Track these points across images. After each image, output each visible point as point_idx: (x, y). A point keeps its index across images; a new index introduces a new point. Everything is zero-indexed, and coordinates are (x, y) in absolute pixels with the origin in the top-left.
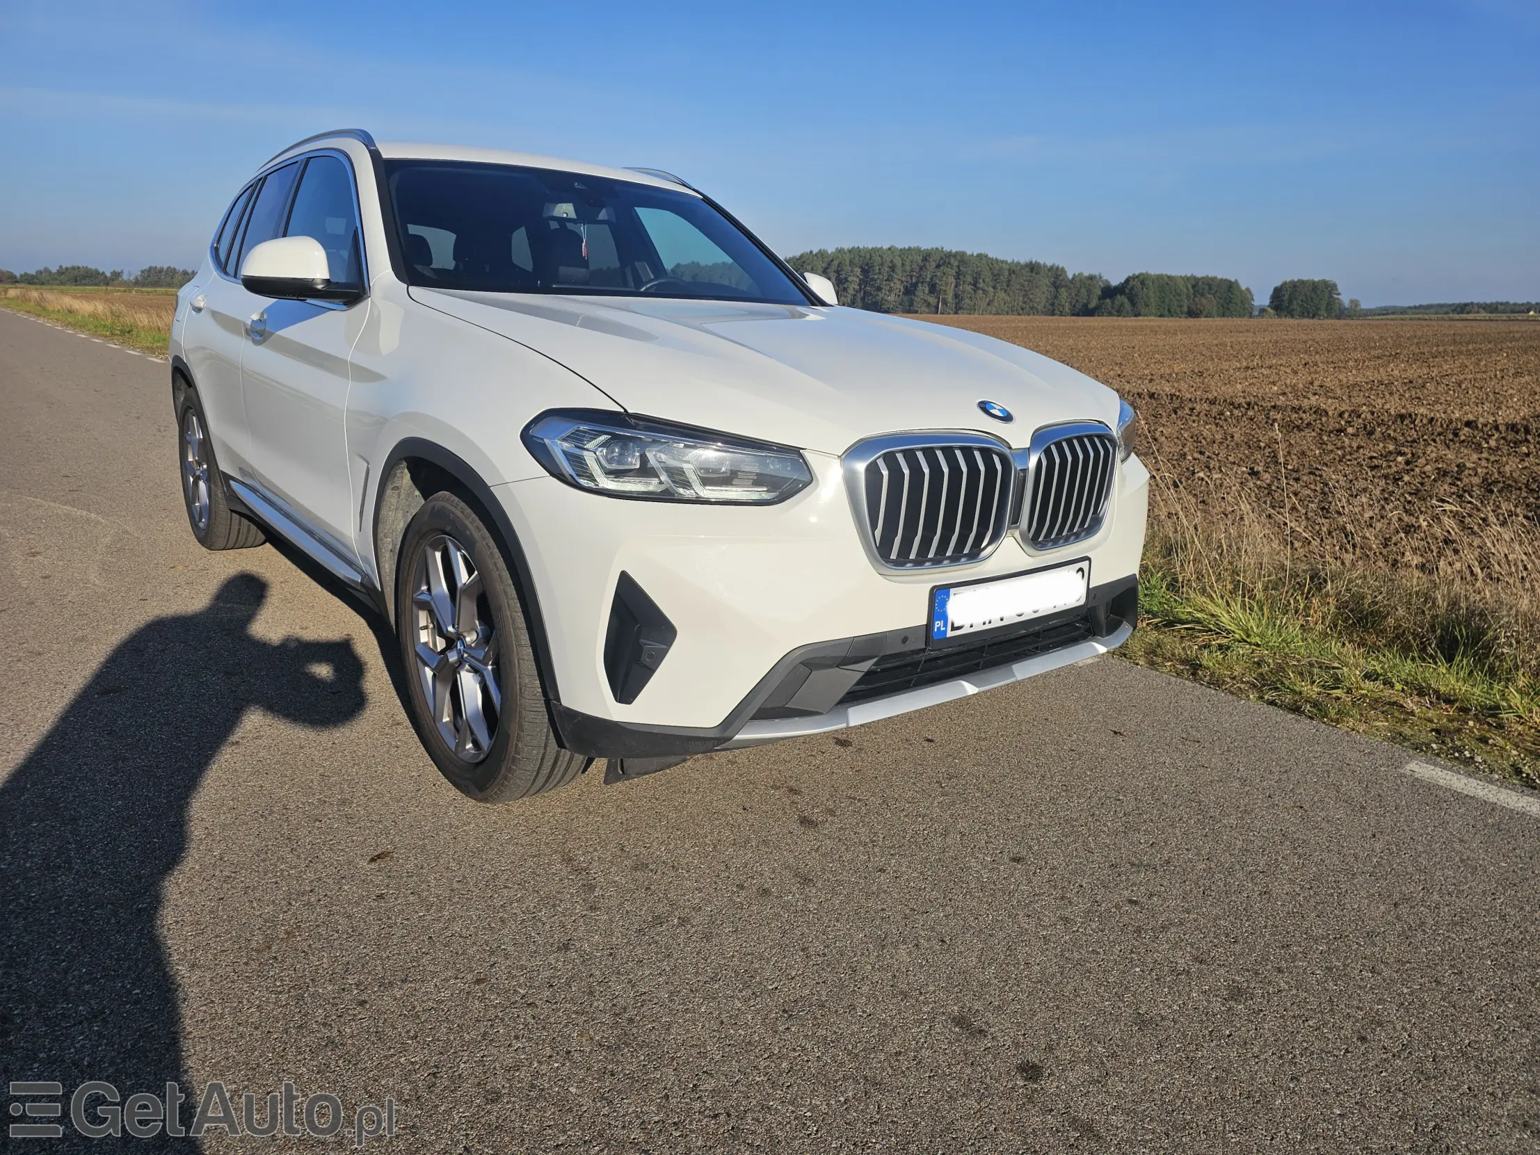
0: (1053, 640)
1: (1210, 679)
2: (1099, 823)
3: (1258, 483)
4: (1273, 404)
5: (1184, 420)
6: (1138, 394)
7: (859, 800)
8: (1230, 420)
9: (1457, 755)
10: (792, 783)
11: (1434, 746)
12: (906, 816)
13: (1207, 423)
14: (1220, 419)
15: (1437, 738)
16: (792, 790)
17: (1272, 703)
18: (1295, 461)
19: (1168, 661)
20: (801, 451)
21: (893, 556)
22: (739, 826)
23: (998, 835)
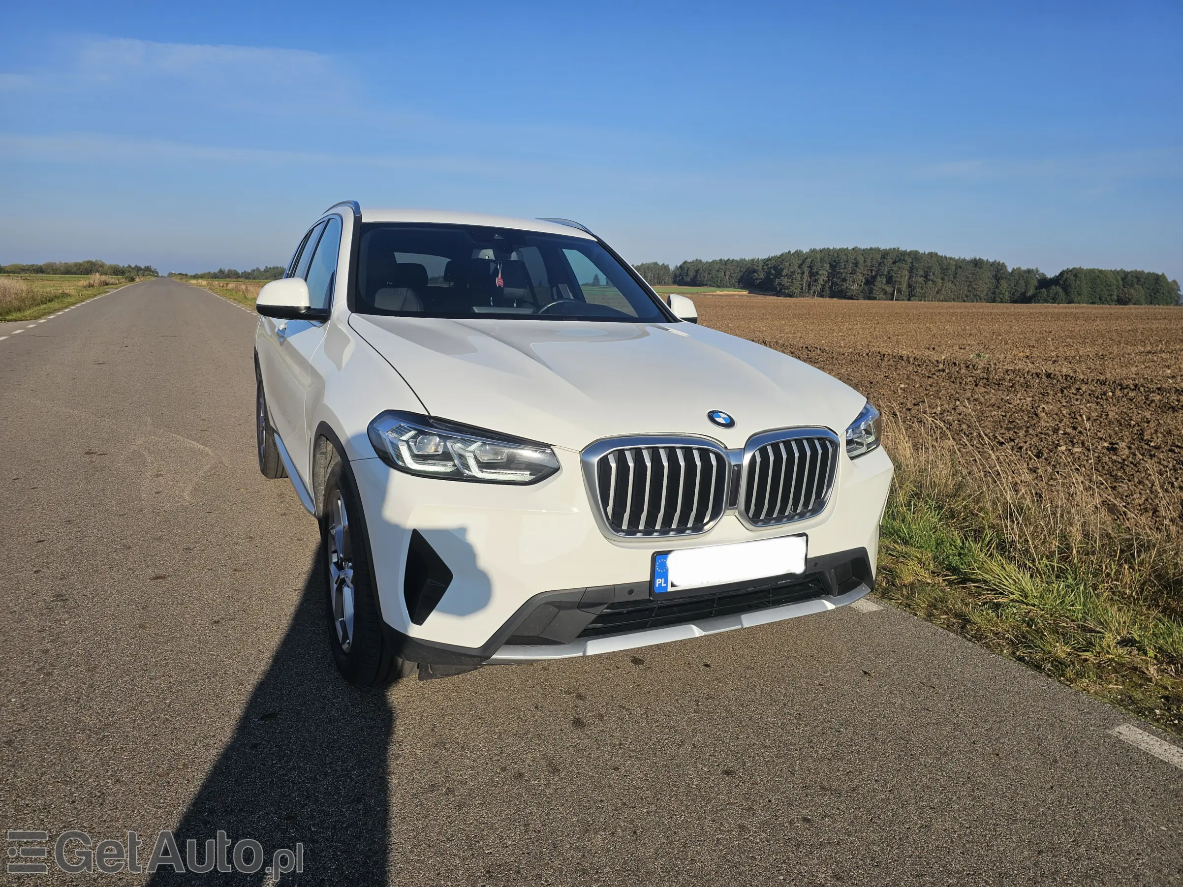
0: (785, 596)
1: (976, 633)
2: (812, 750)
3: (1114, 457)
4: (1159, 386)
5: (1068, 398)
6: (1036, 374)
7: (627, 710)
8: (1111, 400)
9: (1176, 722)
10: (582, 691)
11: (1158, 712)
12: (657, 726)
13: (1089, 402)
14: (1102, 398)
15: (1164, 704)
16: (579, 697)
17: (1021, 659)
18: (1160, 439)
19: (944, 614)
20: (552, 447)
21: (624, 527)
22: (526, 721)
23: (723, 751)
